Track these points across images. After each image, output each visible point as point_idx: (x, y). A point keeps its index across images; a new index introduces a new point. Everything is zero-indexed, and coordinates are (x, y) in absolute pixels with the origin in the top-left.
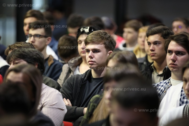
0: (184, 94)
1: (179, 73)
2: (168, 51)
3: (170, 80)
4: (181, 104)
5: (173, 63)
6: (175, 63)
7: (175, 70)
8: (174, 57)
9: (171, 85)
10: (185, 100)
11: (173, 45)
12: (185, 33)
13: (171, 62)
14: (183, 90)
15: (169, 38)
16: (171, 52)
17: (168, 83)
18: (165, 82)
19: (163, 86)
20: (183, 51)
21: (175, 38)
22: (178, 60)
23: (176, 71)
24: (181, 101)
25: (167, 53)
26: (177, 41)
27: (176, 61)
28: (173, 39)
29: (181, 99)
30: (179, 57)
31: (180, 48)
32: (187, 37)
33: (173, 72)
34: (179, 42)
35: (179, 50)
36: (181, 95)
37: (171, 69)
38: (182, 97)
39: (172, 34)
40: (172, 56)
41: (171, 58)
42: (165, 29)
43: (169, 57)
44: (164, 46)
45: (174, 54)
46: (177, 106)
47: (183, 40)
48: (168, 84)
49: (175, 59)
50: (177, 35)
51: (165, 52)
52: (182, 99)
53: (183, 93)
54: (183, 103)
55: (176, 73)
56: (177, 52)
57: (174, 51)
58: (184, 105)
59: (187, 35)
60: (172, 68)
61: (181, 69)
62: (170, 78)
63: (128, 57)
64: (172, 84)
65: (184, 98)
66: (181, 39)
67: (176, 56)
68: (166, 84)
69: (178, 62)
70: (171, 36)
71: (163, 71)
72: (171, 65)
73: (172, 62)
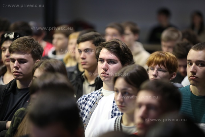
0: (116, 106)
1: (111, 83)
2: (99, 60)
3: (101, 90)
4: (113, 116)
5: (105, 72)
6: (107, 72)
7: (106, 79)
8: (106, 65)
9: (103, 96)
10: (117, 112)
11: (104, 53)
12: (117, 39)
13: (102, 71)
14: (115, 101)
15: (100, 46)
16: (102, 60)
17: (100, 93)
18: (97, 93)
19: (95, 97)
20: (115, 59)
21: (106, 45)
22: (110, 69)
23: (107, 81)
24: (113, 113)
25: (98, 62)
26: (109, 48)
27: (108, 70)
28: (104, 46)
29: (112, 111)
30: (111, 65)
31: (112, 56)
32: (119, 44)
33: (105, 81)
34: (111, 49)
35: (111, 59)
36: (113, 107)
37: (102, 79)
38: (114, 108)
39: (104, 41)
40: (103, 65)
41: (102, 66)
42: (96, 36)
43: (101, 66)
44: (95, 54)
45: (105, 62)
46: (109, 119)
47: (115, 48)
48: (100, 95)
49: (107, 68)
50: (109, 43)
51: (96, 60)
52: (114, 111)
53: (115, 104)
54: (115, 115)
55: (108, 83)
56: (109, 61)
57: (105, 59)
58: (116, 116)
59: (119, 42)
60: (104, 78)
61: (112, 79)
62: (101, 88)
63: (56, 66)
64: (104, 94)
65: (116, 110)
66: (112, 47)
67: (108, 64)
68: (98, 95)
69: (110, 71)
70: (102, 43)
71: (95, 81)
72: (103, 74)
73: (104, 70)
